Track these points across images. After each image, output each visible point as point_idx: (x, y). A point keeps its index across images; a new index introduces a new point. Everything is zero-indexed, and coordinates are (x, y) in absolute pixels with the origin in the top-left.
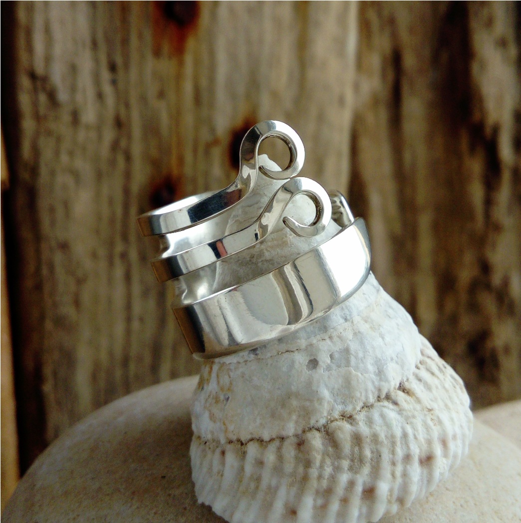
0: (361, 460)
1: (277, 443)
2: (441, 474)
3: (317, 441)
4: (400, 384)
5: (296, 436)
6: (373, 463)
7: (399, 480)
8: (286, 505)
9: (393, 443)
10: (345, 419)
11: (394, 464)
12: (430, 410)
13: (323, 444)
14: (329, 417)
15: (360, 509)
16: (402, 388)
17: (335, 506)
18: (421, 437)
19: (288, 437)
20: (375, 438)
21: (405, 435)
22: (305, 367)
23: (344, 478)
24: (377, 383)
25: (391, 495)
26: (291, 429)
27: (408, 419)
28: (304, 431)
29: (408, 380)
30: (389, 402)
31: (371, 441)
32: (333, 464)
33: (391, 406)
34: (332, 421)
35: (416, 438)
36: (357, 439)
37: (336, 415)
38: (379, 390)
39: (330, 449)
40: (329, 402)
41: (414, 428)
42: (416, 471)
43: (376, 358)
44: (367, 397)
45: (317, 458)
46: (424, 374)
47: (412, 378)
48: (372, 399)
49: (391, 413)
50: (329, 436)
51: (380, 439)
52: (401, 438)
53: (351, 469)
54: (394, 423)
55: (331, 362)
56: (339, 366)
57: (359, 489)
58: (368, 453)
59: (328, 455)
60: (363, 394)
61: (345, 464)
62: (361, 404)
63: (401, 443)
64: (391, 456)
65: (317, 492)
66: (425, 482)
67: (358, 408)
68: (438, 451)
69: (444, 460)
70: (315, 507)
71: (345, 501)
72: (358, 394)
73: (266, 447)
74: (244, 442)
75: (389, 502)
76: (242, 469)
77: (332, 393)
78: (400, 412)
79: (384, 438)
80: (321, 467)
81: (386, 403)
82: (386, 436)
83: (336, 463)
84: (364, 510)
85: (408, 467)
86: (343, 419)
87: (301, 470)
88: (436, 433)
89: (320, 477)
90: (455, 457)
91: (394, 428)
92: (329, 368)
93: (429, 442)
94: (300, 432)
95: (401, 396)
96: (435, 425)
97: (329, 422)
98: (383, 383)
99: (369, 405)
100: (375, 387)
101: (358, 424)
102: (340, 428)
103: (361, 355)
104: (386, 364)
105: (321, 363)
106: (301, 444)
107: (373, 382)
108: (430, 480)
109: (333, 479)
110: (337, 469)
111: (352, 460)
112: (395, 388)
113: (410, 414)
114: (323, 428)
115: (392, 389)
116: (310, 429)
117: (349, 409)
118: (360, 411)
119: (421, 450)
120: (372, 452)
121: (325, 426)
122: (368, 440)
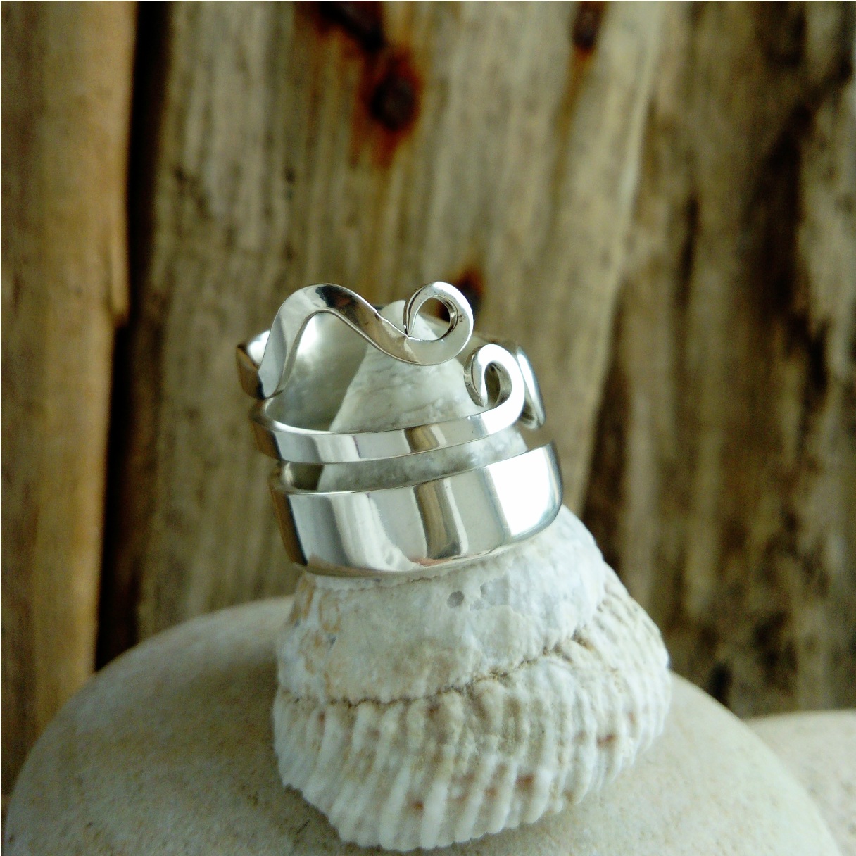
0: (517, 737)
1: (400, 707)
2: (626, 760)
3: (456, 707)
4: (575, 631)
5: (428, 697)
6: (533, 741)
7: (568, 766)
8: (409, 794)
9: (562, 715)
10: (497, 677)
11: (561, 743)
12: (614, 670)
13: (465, 712)
14: (475, 674)
15: (512, 806)
16: (578, 638)
17: (477, 799)
18: (601, 706)
19: (416, 699)
20: (538, 707)
21: (579, 704)
22: (446, 603)
23: (492, 761)
24: (543, 630)
25: (556, 787)
26: (421, 687)
27: (584, 682)
28: (439, 693)
29: (585, 626)
30: (558, 656)
31: (532, 710)
32: (477, 740)
33: (561, 662)
34: (478, 680)
35: (593, 708)
36: (513, 707)
37: (486, 671)
38: (547, 639)
39: (474, 719)
40: (476, 654)
41: (591, 695)
42: (592, 755)
43: (545, 594)
44: (529, 649)
45: (456, 729)
46: (608, 619)
47: (591, 624)
48: (535, 652)
49: (561, 672)
50: (473, 700)
51: (544, 708)
52: (574, 707)
53: (502, 747)
54: (565, 686)
55: (482, 596)
56: (493, 603)
57: (512, 776)
58: (526, 727)
59: (471, 727)
60: (524, 644)
61: (495, 740)
62: (520, 658)
63: (573, 715)
64: (558, 732)
65: (454, 779)
66: (603, 770)
67: (516, 663)
68: (623, 728)
69: (631, 741)
70: (450, 800)
71: (492, 793)
72: (516, 643)
73: (384, 711)
74: (353, 703)
75: (553, 796)
76: (348, 741)
77: (481, 640)
78: (574, 670)
79: (550, 707)
80: (461, 743)
81: (554, 658)
82: (553, 704)
83: (482, 739)
84: (518, 806)
85: (581, 748)
86: (494, 678)
87: (432, 746)
88: (621, 702)
89: (458, 758)
90: (646, 737)
91: (565, 693)
92: (478, 605)
93: (612, 716)
94: (433, 692)
95: (575, 649)
96: (620, 691)
97: (474, 681)
98: (552, 630)
99: (531, 659)
100: (540, 634)
101: (514, 685)
102: (490, 691)
103: (523, 589)
104: (558, 603)
105: (467, 597)
106: (434, 710)
107: (538, 629)
108: (609, 769)
109: (476, 761)
110: (483, 747)
111: (505, 736)
112: (568, 637)
113: (586, 674)
114: (465, 689)
115: (563, 639)
116: (448, 690)
117: (504, 664)
118: (519, 667)
119: (599, 725)
120: (532, 726)
121: (468, 687)
122: (528, 709)
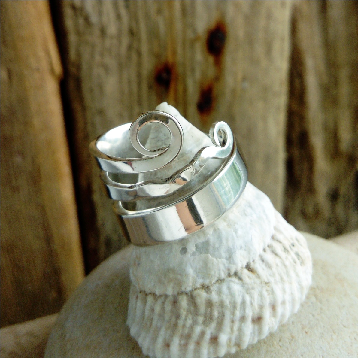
0: (211, 318)
1: (163, 299)
3: (184, 302)
4: (247, 264)
5: (174, 296)
6: (219, 320)
7: (236, 333)
9: (234, 308)
10: (204, 288)
11: (233, 322)
13: (188, 304)
14: (193, 287)
15: (209, 349)
16: (248, 268)
17: (192, 346)
18: (256, 303)
19: (169, 296)
20: (222, 304)
21: (244, 302)
22: (179, 252)
23: (198, 329)
24: (227, 265)
25: (230, 342)
26: (170, 291)
27: (248, 290)
28: (178, 294)
29: (254, 261)
30: (236, 278)
31: (220, 305)
32: (193, 318)
33: (237, 281)
34: (195, 289)
35: (252, 304)
36: (210, 304)
37: (198, 285)
38: (229, 270)
39: (192, 308)
40: (193, 277)
41: (251, 297)
42: (249, 328)
43: (228, 247)
44: (220, 275)
45: (183, 313)
47: (257, 259)
49: (236, 286)
50: (192, 299)
51: (225, 304)
52: (241, 304)
53: (204, 323)
54: (237, 293)
55: (196, 249)
56: (201, 253)
57: (208, 337)
58: (216, 313)
59: (191, 312)
60: (217, 273)
61: (201, 319)
62: (216, 279)
63: (241, 307)
64: (232, 316)
65: (182, 336)
66: (257, 334)
67: (214, 281)
68: (267, 313)
69: (273, 319)
70: (180, 345)
71: (198, 344)
72: (213, 273)
75: (229, 346)
77: (195, 271)
78: (243, 285)
79: (228, 304)
80: (186, 319)
81: (234, 279)
82: (230, 303)
83: (195, 318)
84: (212, 350)
85: (243, 324)
86: (202, 288)
87: (174, 319)
88: (268, 300)
89: (184, 326)
91: (237, 297)
92: (194, 254)
96: (268, 294)
97: (193, 290)
98: (232, 265)
99: (221, 279)
100: (225, 268)
101: (211, 292)
102: (199, 295)
103: (217, 245)
104: (235, 252)
105: (188, 250)
106: (176, 302)
107: (224, 265)
108: (260, 332)
109: (192, 328)
110: (195, 322)
111: (205, 317)
112: (242, 268)
113: (250, 287)
114: (189, 293)
115: (239, 269)
116: (182, 293)
117: (207, 282)
118: (215, 283)
119: (253, 313)
120: (219, 313)
121: (191, 292)
122: (217, 305)
